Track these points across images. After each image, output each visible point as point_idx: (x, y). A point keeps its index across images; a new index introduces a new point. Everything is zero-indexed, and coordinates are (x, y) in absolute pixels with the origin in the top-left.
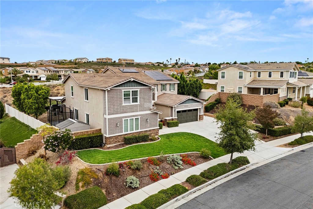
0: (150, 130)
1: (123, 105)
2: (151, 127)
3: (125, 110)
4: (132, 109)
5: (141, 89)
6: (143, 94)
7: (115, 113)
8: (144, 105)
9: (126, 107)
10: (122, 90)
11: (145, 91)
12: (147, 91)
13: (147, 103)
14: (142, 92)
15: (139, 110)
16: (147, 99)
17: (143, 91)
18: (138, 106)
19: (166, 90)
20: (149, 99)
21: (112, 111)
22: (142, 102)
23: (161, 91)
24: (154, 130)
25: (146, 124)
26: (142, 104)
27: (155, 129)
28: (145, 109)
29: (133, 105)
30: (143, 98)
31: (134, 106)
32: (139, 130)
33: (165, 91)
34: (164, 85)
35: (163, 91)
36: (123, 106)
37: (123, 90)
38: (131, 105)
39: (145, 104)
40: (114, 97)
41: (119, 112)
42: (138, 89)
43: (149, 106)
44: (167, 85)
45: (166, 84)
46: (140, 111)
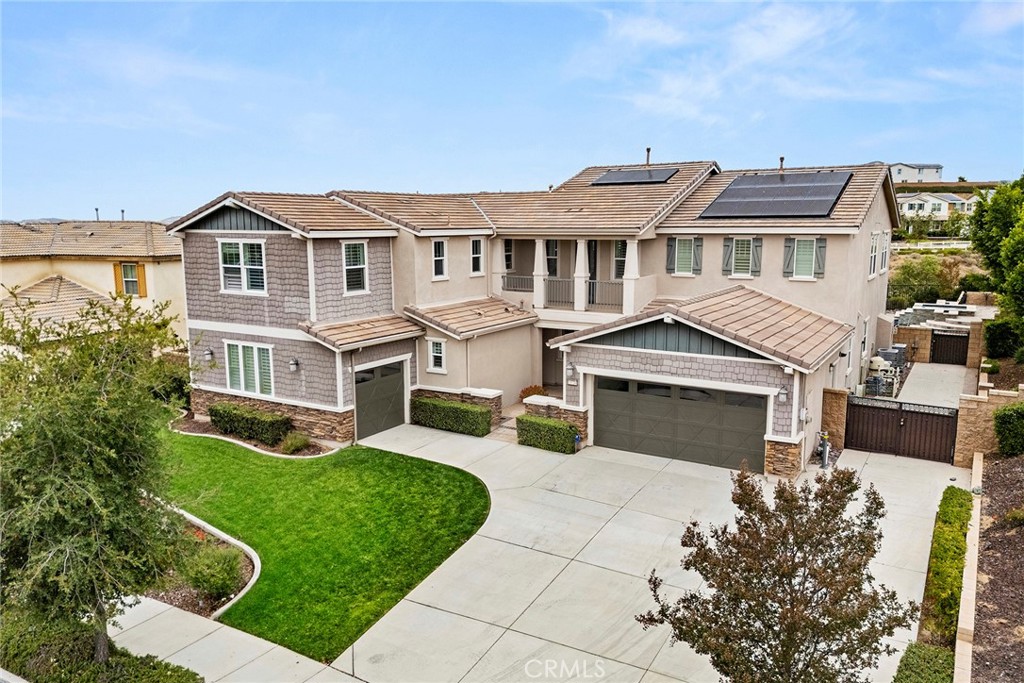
0: (308, 409)
1: (223, 291)
2: (310, 398)
3: (229, 311)
4: (248, 311)
5: (270, 237)
6: (277, 258)
7: (203, 314)
8: (283, 302)
9: (229, 300)
10: (217, 239)
11: (285, 247)
12: (289, 247)
13: (295, 299)
14: (276, 252)
15: (267, 320)
16: (291, 282)
17: (276, 246)
18: (266, 303)
19: (756, 272)
20: (299, 282)
21: (198, 307)
22: (275, 292)
23: (726, 271)
24: (323, 416)
25: (295, 382)
26: (278, 298)
27: (324, 412)
28: (287, 321)
29: (251, 298)
30: (279, 276)
31: (253, 301)
32: (272, 397)
33: (748, 276)
34: (743, 245)
35: (734, 275)
36: (222, 296)
37: (220, 241)
38: (243, 297)
39: (286, 298)
40: (199, 261)
41: (214, 315)
42: (260, 237)
43: (300, 311)
44: (765, 243)
45: (759, 238)
46: (271, 323)
